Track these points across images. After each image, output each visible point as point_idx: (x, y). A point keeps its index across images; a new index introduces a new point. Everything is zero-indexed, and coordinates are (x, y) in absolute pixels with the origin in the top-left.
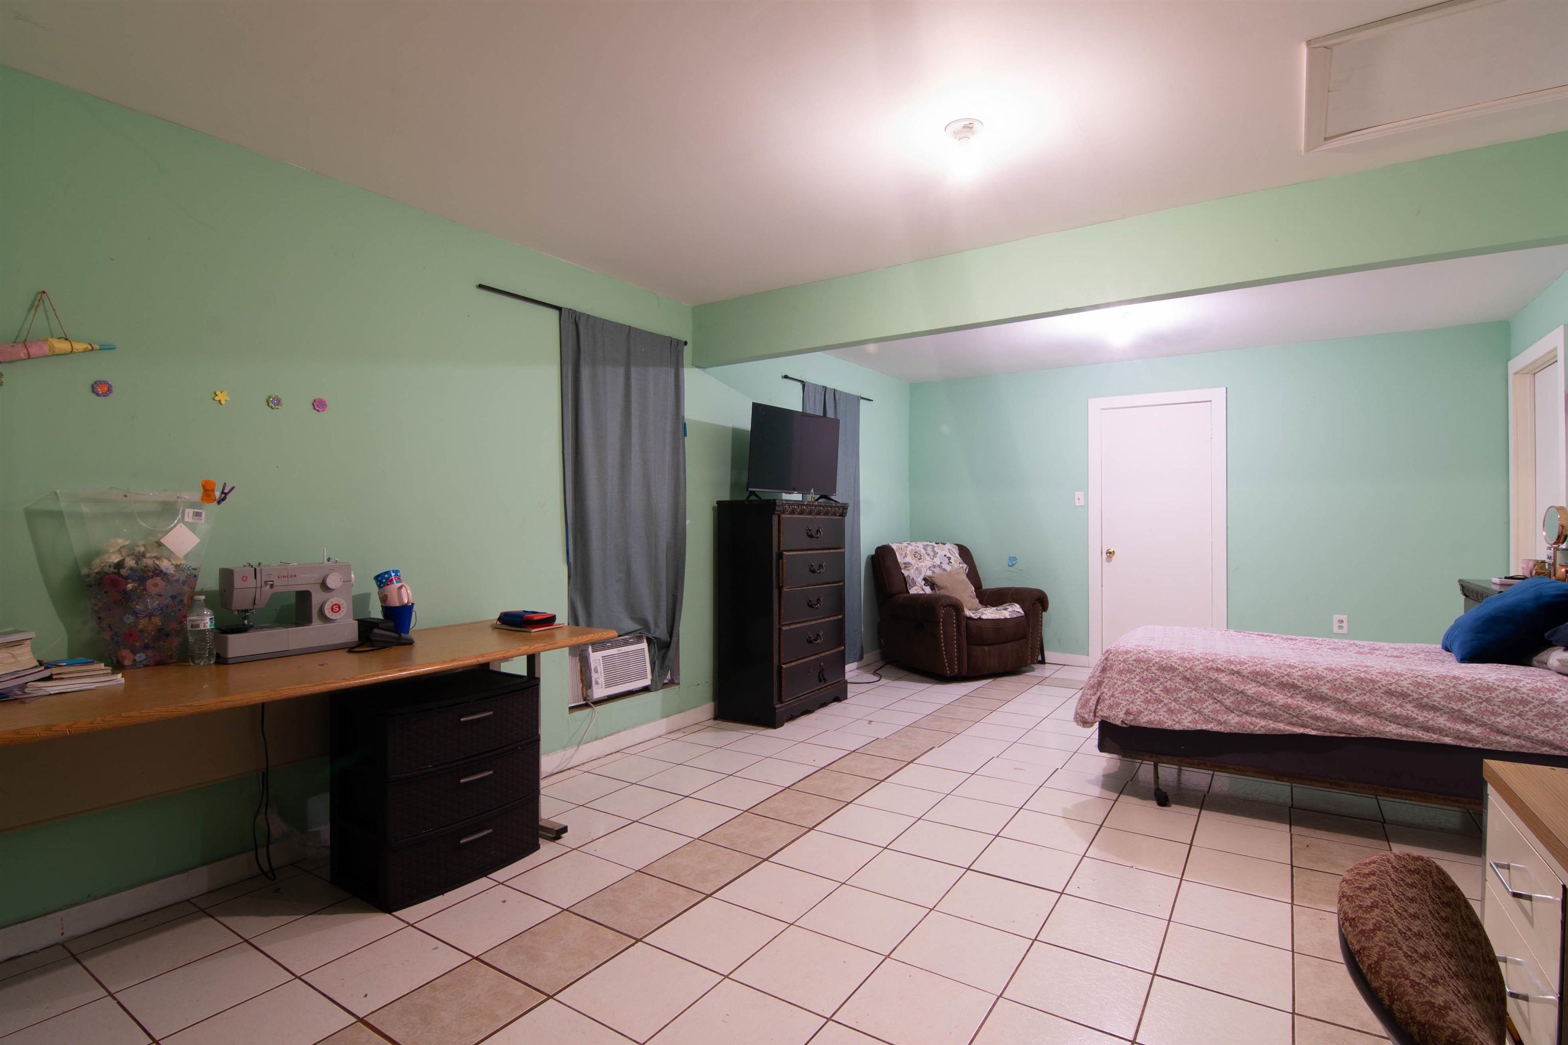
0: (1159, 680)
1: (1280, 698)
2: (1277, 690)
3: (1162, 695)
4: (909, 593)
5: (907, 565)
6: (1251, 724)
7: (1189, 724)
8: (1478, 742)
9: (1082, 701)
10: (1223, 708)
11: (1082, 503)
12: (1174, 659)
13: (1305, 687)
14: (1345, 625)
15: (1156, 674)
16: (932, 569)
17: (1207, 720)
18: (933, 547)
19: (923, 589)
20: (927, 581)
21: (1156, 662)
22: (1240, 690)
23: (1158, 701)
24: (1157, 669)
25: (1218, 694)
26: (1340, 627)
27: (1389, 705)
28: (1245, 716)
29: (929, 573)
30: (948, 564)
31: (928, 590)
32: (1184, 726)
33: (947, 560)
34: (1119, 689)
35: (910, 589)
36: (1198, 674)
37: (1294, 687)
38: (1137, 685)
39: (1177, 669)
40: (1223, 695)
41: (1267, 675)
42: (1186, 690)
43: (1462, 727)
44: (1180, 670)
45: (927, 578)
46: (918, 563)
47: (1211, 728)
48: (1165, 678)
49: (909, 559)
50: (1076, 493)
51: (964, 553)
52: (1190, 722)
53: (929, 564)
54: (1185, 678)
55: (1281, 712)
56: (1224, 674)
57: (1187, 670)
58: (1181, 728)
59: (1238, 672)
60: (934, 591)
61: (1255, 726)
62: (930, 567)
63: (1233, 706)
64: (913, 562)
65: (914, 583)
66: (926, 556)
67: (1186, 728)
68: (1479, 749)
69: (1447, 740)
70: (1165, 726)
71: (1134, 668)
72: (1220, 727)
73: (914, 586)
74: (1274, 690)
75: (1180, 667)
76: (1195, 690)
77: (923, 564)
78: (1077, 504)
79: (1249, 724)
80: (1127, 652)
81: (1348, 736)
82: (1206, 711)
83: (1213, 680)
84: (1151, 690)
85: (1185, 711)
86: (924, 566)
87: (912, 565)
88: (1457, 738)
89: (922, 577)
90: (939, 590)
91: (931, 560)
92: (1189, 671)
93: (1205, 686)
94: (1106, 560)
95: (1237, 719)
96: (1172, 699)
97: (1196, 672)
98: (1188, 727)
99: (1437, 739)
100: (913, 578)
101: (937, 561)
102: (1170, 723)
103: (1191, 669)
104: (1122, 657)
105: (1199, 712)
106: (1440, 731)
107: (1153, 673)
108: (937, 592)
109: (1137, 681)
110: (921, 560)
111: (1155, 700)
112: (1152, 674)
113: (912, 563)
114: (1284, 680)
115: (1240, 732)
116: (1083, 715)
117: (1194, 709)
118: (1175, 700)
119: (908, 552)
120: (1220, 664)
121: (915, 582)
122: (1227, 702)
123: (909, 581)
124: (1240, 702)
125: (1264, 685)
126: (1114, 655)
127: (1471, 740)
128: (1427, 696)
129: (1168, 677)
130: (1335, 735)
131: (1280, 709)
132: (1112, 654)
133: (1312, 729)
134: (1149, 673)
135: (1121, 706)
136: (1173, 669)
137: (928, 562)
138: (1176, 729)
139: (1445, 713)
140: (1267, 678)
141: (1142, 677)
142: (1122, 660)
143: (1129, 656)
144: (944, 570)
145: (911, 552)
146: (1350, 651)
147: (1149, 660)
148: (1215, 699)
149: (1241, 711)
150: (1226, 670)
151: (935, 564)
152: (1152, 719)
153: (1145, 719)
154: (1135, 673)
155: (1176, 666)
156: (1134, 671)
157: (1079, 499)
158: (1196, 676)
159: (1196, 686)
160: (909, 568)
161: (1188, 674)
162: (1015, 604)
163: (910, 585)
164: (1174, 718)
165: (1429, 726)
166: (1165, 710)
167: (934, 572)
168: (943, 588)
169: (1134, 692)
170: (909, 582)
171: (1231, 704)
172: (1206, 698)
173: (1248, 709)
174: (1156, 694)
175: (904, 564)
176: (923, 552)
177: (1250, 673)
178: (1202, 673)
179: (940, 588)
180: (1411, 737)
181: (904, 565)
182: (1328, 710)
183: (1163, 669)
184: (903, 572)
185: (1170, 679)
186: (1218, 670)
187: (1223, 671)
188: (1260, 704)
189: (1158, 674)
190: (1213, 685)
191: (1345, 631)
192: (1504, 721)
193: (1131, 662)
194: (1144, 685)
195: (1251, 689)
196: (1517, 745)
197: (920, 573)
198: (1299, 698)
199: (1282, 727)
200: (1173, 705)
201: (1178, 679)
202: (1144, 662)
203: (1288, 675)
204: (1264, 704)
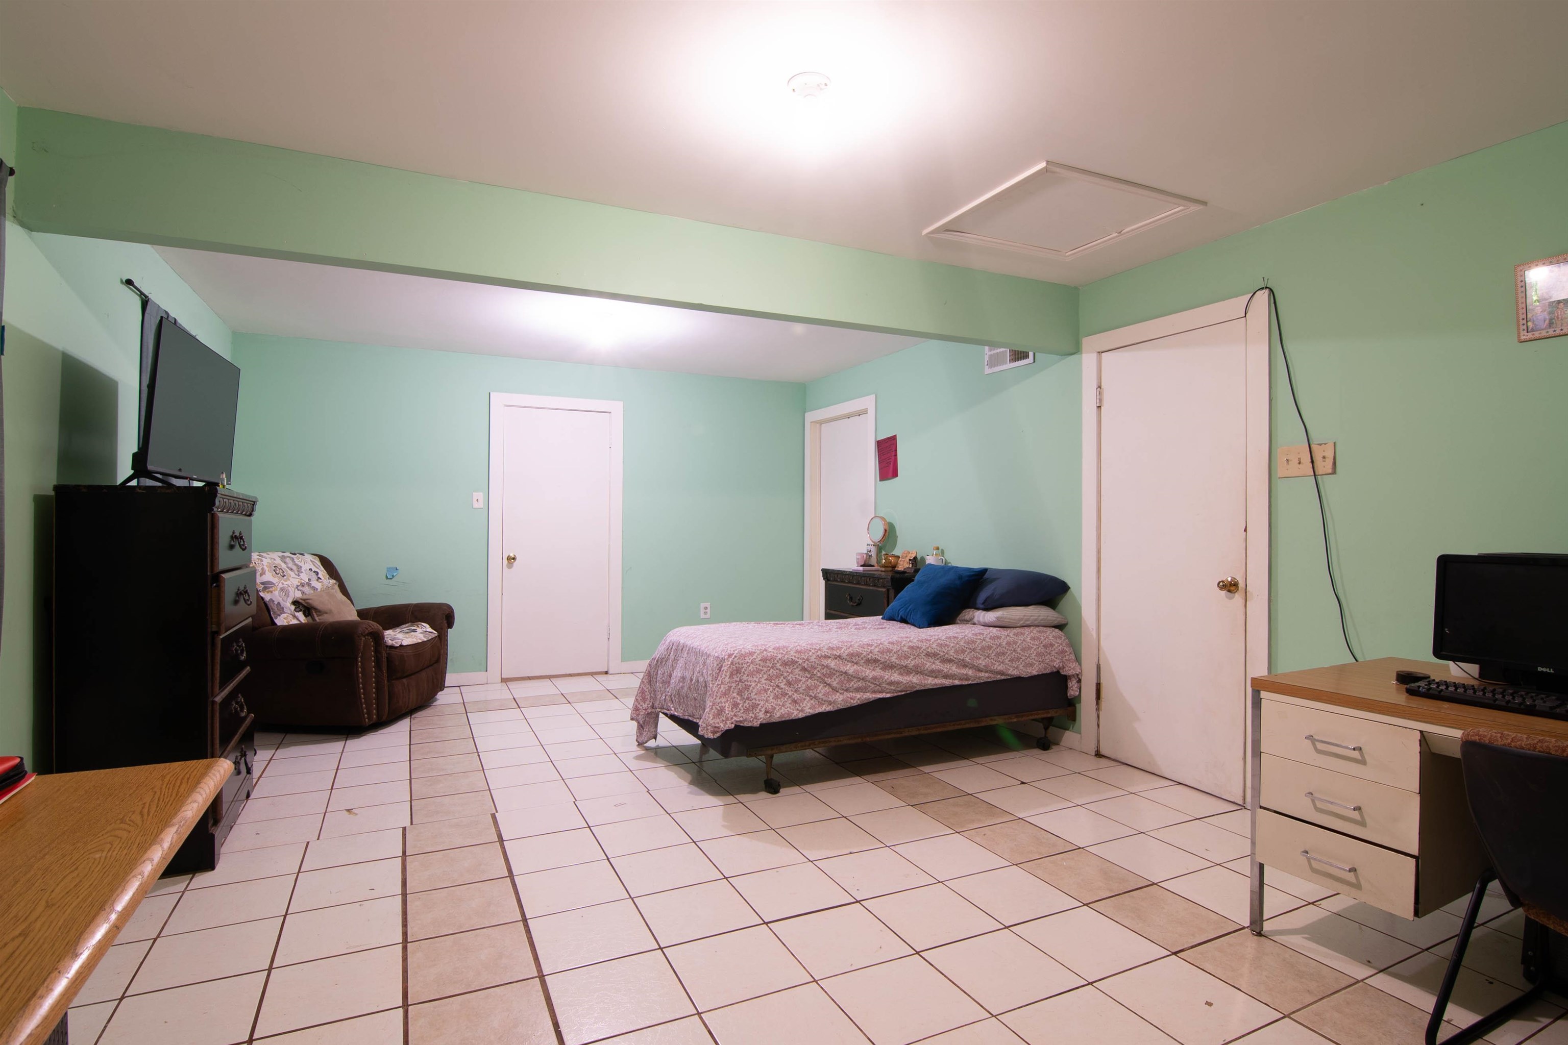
0: (783, 675)
1: (869, 673)
2: (865, 666)
3: (786, 688)
4: (276, 624)
5: (267, 585)
6: (851, 699)
7: (809, 710)
8: (969, 679)
9: (713, 711)
10: (831, 690)
11: (481, 504)
12: (792, 653)
13: (883, 660)
14: (708, 611)
15: (780, 670)
16: (300, 588)
17: (821, 702)
18: (293, 560)
19: (295, 617)
20: (299, 605)
21: (779, 659)
22: (844, 671)
23: (784, 694)
24: (781, 665)
25: (827, 678)
26: (706, 613)
27: (929, 664)
28: (845, 693)
29: (298, 595)
30: (317, 580)
31: (302, 618)
32: (807, 713)
33: (314, 576)
34: (754, 691)
35: (276, 618)
36: (813, 664)
37: (876, 661)
38: (766, 683)
39: (797, 662)
40: (831, 679)
41: (858, 655)
42: (804, 679)
43: (964, 671)
44: (800, 663)
45: (300, 601)
46: (282, 581)
47: (825, 709)
48: (788, 672)
49: (268, 577)
50: (474, 494)
51: (327, 563)
52: (810, 708)
53: (296, 582)
54: (804, 669)
55: (869, 684)
56: (830, 660)
57: (805, 662)
58: (804, 715)
59: (839, 656)
60: (309, 618)
61: (854, 700)
62: (298, 586)
63: (838, 686)
64: (275, 580)
65: (282, 610)
66: (290, 572)
67: (808, 714)
68: (970, 684)
69: (957, 682)
70: (793, 717)
71: (761, 668)
72: (830, 707)
73: (282, 614)
74: (863, 666)
75: (799, 660)
76: (811, 678)
77: (289, 582)
78: (476, 505)
79: (849, 699)
80: (751, 654)
81: (906, 693)
82: (820, 695)
83: (823, 667)
84: (778, 686)
85: (805, 699)
86: (290, 586)
87: (274, 584)
88: (960, 679)
89: (290, 600)
90: (320, 615)
91: (297, 577)
92: (807, 662)
93: (818, 673)
94: (507, 566)
95: (841, 697)
96: (794, 690)
97: (812, 662)
98: (809, 712)
99: (952, 683)
100: (279, 603)
101: (305, 577)
102: (796, 712)
103: (808, 660)
104: (750, 659)
105: (815, 697)
106: (952, 676)
107: (777, 669)
108: (317, 619)
109: (765, 680)
110: (285, 577)
111: (781, 695)
112: (777, 671)
113: (275, 582)
114: (869, 657)
115: (844, 707)
116: (717, 725)
117: (811, 696)
118: (796, 691)
119: (265, 567)
120: (825, 652)
121: (283, 608)
122: (835, 684)
123: (273, 607)
124: (843, 681)
125: (856, 663)
126: (739, 658)
127: (967, 679)
128: (947, 653)
129: (790, 671)
130: (900, 694)
131: (869, 682)
132: (737, 658)
133: (886, 693)
134: (775, 670)
135: (759, 707)
136: (793, 662)
137: (293, 581)
138: (800, 717)
139: (955, 663)
140: (859, 657)
141: (769, 675)
142: (750, 661)
143: (754, 657)
144: (314, 589)
145: (269, 566)
146: (851, 628)
147: (773, 658)
148: (825, 683)
149: (843, 689)
150: (832, 656)
151: (303, 582)
152: (783, 713)
153: (778, 715)
154: (763, 672)
155: (796, 659)
156: (762, 670)
157: (477, 500)
158: (812, 665)
159: (812, 675)
160: (271, 589)
161: (805, 665)
162: (423, 624)
163: (274, 613)
164: (797, 707)
165: (949, 674)
166: (790, 702)
167: (304, 593)
168: (326, 613)
169: (766, 691)
170: (272, 609)
171: (837, 685)
172: (818, 683)
173: (848, 686)
174: (782, 689)
175: (262, 583)
176: (284, 566)
177: (847, 655)
178: (817, 662)
179: (319, 612)
180: (941, 684)
181: (263, 586)
182: (895, 675)
183: (785, 664)
184: (262, 596)
185: (791, 673)
186: (826, 657)
187: (829, 657)
188: (856, 680)
189: (782, 669)
190: (824, 671)
191: (708, 616)
192: (982, 662)
193: (758, 662)
194: (772, 682)
195: (851, 669)
196: (988, 678)
197: (287, 595)
198: (878, 669)
199: (870, 696)
200: (796, 696)
201: (797, 671)
202: (770, 660)
203: (871, 652)
204: (859, 679)
